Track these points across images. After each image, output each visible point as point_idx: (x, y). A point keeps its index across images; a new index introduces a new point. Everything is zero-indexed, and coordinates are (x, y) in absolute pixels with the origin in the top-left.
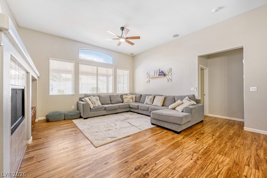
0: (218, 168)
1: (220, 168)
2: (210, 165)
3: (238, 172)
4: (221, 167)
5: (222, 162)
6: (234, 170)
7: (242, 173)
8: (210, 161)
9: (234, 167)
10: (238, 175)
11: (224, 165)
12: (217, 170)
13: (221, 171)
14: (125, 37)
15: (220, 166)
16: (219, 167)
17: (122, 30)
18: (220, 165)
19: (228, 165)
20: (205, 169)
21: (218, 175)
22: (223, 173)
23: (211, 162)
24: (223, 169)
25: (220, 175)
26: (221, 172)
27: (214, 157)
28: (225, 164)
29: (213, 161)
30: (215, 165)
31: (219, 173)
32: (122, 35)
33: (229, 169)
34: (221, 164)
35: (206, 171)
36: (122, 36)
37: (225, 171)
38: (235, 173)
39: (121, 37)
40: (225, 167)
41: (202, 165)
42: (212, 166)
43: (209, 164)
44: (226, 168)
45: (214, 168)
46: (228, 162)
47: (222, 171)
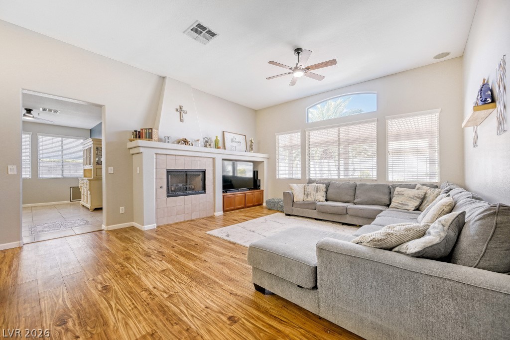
0: (118, 310)
1: (117, 312)
2: (130, 303)
3: (91, 334)
4: (117, 316)
5: (126, 324)
6: (99, 330)
7: (85, 336)
8: (138, 307)
9: (104, 336)
10: (89, 328)
11: (119, 321)
12: (117, 307)
13: (112, 310)
14: (303, 67)
15: (120, 316)
16: (119, 313)
17: (298, 54)
18: (123, 316)
19: (114, 327)
20: (127, 294)
21: (109, 303)
22: (108, 311)
23: (136, 307)
24: (114, 315)
25: (107, 305)
26: (109, 309)
27: (144, 318)
28: (120, 325)
29: (136, 312)
30: (126, 310)
31: (110, 306)
32: (297, 64)
33: (106, 324)
34: (123, 318)
35: (124, 295)
36: (299, 65)
37: (107, 315)
38: (94, 327)
39: (296, 68)
40: (114, 320)
41: (137, 295)
42: (128, 305)
43: (133, 304)
44: (111, 321)
45: (122, 306)
46: (121, 334)
47: (110, 312)
